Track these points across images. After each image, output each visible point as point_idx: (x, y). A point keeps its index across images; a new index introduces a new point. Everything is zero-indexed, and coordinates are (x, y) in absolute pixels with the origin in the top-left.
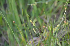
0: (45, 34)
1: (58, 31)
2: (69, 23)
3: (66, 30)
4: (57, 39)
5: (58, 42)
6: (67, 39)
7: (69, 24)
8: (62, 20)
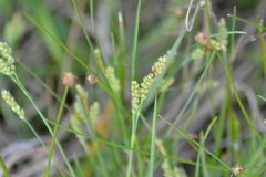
0: (82, 116)
1: (167, 93)
2: (229, 38)
3: (215, 84)
4: (162, 149)
5: (165, 166)
6: (225, 135)
7: (229, 46)
8: (188, 25)
